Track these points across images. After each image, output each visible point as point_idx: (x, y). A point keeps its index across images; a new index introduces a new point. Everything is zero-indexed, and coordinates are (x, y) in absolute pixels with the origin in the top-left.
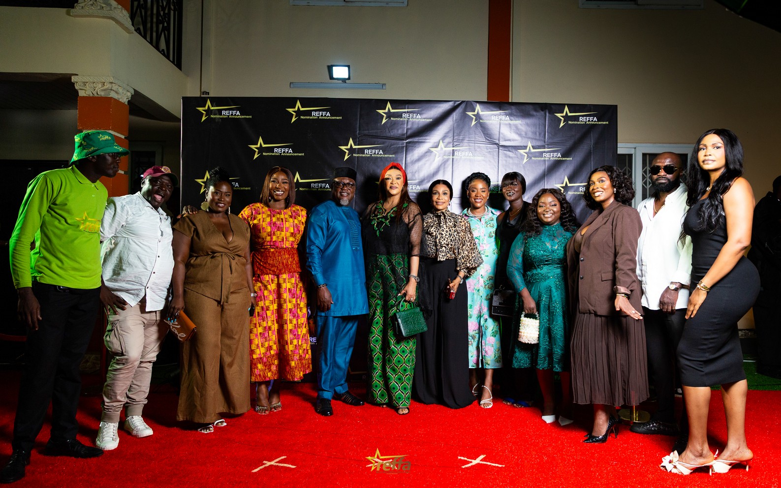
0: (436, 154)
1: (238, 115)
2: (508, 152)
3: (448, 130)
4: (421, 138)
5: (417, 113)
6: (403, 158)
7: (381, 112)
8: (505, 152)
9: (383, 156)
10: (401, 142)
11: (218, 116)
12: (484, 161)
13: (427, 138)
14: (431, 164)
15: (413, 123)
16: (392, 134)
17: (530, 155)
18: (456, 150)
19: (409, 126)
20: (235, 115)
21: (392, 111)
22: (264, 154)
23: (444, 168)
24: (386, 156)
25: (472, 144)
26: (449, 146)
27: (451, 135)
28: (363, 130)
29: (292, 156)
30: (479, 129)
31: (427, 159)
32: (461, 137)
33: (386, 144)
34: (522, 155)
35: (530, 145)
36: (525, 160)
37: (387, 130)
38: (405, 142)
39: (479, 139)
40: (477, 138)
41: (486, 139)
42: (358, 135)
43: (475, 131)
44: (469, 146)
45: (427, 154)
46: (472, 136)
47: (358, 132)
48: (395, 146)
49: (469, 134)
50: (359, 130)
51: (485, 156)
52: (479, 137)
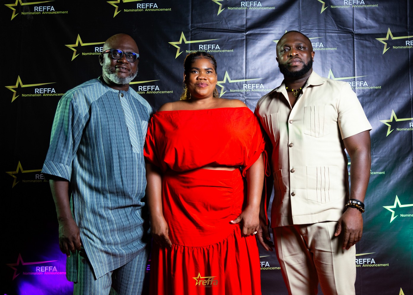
1: (53, 11)
2: (365, 42)
3: (294, 19)
4: (263, 29)
6: (243, 52)
7: (216, 1)
8: (361, 41)
9: (220, 51)
10: (240, 35)
11: (30, 13)
13: (270, 29)
15: (253, 12)
16: (229, 26)
17: (390, 44)
19: (249, 17)
20: (49, 10)
22: (83, 54)
24: (223, 51)
25: (323, 34)
27: (297, 24)
28: (197, 23)
30: (330, 16)
32: (309, 27)
33: (223, 38)
35: (389, 32)
36: (385, 50)
37: (224, 21)
38: (245, 34)
39: (330, 28)
40: (328, 26)
41: (339, 28)
42: (190, 28)
43: (325, 19)
44: (319, 36)
45: (271, 47)
46: (322, 24)
47: (190, 25)
48: (233, 39)
49: (319, 22)
50: (192, 23)
51: (338, 47)
52: (330, 25)
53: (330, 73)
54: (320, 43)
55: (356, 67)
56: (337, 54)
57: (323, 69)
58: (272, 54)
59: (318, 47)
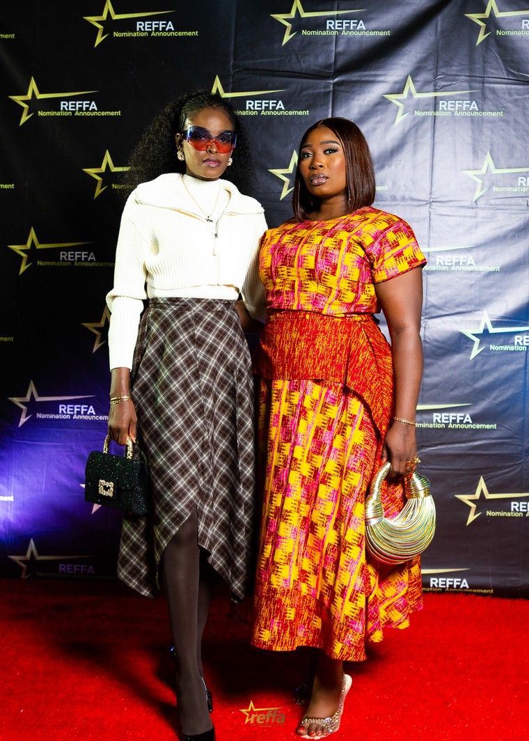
0: (398, 108)
3: (424, 55)
4: (366, 74)
5: (358, 18)
7: (280, 17)
9: (285, 113)
10: (323, 82)
12: (502, 120)
13: (379, 72)
14: (386, 130)
15: (349, 40)
16: (304, 66)
18: (443, 98)
19: (340, 49)
21: (304, 15)
22: (40, 114)
23: (416, 138)
24: (291, 113)
25: (477, 85)
26: (427, 88)
27: (430, 65)
28: (244, 59)
29: (96, 117)
30: (494, 52)
31: (378, 119)
32: (454, 70)
33: (292, 88)
37: (294, 57)
38: (332, 81)
39: (493, 74)
40: (489, 70)
41: (509, 73)
42: (231, 69)
43: (483, 57)
44: (471, 88)
45: (378, 107)
46: (478, 66)
47: (232, 63)
48: (310, 91)
49: (472, 62)
50: (234, 60)
51: (506, 110)
52: (492, 68)
53: (488, 160)
54: (472, 102)
56: (502, 124)
57: (475, 152)
58: (380, 122)
59: (467, 109)
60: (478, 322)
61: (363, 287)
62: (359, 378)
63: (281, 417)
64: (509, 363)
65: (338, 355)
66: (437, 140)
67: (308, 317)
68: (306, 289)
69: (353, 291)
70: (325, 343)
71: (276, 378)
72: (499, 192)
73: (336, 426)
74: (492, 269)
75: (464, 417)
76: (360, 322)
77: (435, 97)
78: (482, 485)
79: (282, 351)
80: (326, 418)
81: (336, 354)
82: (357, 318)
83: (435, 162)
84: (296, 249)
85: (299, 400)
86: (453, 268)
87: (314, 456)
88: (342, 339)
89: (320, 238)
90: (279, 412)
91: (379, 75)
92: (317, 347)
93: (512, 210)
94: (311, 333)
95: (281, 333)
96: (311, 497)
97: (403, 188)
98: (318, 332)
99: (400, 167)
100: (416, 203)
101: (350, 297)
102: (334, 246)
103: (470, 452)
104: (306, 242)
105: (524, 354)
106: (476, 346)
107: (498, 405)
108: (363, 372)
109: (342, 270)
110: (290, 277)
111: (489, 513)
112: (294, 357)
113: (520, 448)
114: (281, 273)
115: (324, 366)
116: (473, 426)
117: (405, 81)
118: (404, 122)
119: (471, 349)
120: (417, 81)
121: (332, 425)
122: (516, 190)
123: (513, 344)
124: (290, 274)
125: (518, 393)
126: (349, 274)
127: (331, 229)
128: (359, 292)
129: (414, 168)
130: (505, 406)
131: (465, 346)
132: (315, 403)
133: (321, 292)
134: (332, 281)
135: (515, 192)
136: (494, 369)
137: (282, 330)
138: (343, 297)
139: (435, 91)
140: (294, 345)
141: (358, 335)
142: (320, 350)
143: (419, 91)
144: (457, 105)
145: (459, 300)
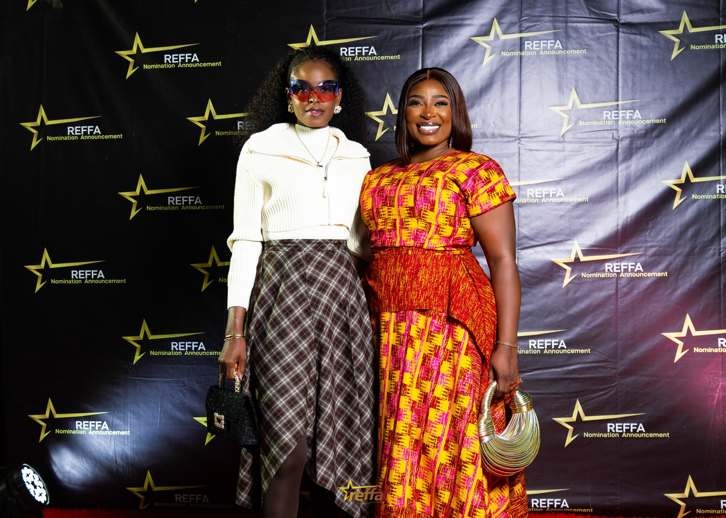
0: (485, 49)
2: (638, 38)
4: (454, 18)
6: (419, 57)
8: (632, 37)
9: (377, 58)
10: (412, 28)
12: (586, 57)
13: (466, 16)
14: (475, 71)
16: (394, 12)
17: (686, 41)
18: (528, 39)
22: (145, 67)
23: (503, 78)
24: (383, 58)
25: (561, 25)
26: (512, 29)
27: (515, 7)
28: (336, 9)
29: (198, 68)
31: (467, 60)
32: (537, 11)
33: (383, 34)
34: (670, 44)
35: (685, 18)
36: (675, 53)
37: (384, 4)
38: (421, 26)
39: (575, 13)
40: (571, 10)
41: (591, 12)
42: (325, 18)
44: (555, 28)
45: (466, 49)
46: (561, 7)
47: (325, 12)
48: (401, 37)
49: (554, 3)
50: (328, 9)
51: (588, 47)
52: (574, 8)
53: (574, 96)
54: (556, 41)
55: (620, 85)
56: (586, 61)
57: (560, 88)
58: (469, 63)
59: (552, 49)
60: (570, 252)
61: (460, 221)
62: (461, 307)
63: (390, 347)
64: (601, 289)
65: (440, 287)
66: (523, 78)
67: (410, 252)
68: (407, 226)
69: (450, 225)
70: (427, 276)
71: (383, 311)
72: (585, 127)
73: (442, 353)
74: (580, 200)
75: (559, 343)
76: (459, 255)
77: (521, 38)
78: (578, 408)
79: (388, 285)
80: (432, 346)
81: (438, 286)
82: (456, 252)
83: (522, 100)
84: (395, 190)
85: (406, 330)
86: (543, 200)
87: (423, 381)
88: (443, 271)
89: (417, 178)
90: (388, 342)
91: (466, 19)
92: (420, 280)
93: (598, 143)
94: (414, 267)
95: (386, 268)
96: (422, 420)
97: (492, 125)
98: (420, 266)
99: (489, 106)
100: (506, 139)
101: (448, 231)
102: (431, 185)
103: (566, 376)
104: (404, 183)
105: (614, 280)
106: (568, 274)
107: (591, 330)
108: (465, 301)
109: (440, 206)
110: (391, 217)
111: (586, 435)
112: (399, 291)
113: (614, 371)
114: (382, 213)
115: (427, 297)
116: (568, 351)
117: (491, 24)
118: (491, 63)
119: (563, 277)
120: (503, 23)
121: (438, 353)
122: (601, 123)
123: (604, 271)
124: (391, 213)
125: (611, 318)
126: (447, 210)
127: (427, 169)
128: (457, 226)
129: (503, 105)
130: (598, 330)
131: (557, 274)
132: (421, 333)
133: (421, 228)
134: (431, 216)
135: (601, 126)
136: (586, 296)
137: (387, 265)
138: (442, 231)
139: (521, 32)
140: (398, 279)
141: (458, 267)
142: (423, 282)
143: (505, 33)
144: (542, 45)
145: (550, 230)
